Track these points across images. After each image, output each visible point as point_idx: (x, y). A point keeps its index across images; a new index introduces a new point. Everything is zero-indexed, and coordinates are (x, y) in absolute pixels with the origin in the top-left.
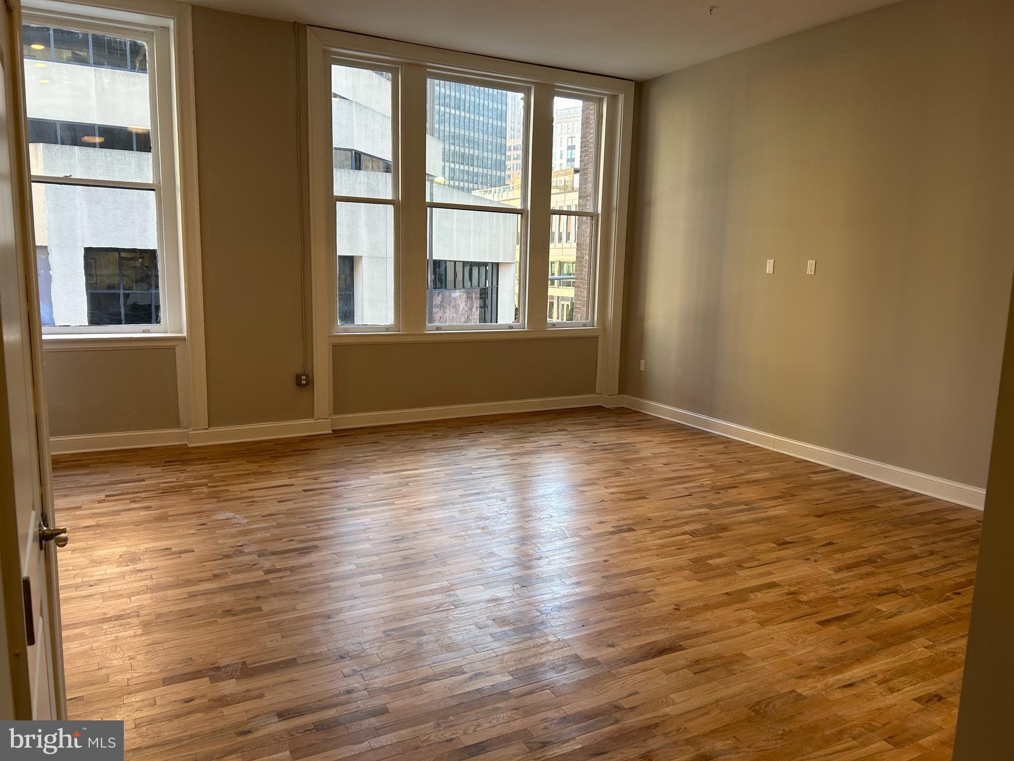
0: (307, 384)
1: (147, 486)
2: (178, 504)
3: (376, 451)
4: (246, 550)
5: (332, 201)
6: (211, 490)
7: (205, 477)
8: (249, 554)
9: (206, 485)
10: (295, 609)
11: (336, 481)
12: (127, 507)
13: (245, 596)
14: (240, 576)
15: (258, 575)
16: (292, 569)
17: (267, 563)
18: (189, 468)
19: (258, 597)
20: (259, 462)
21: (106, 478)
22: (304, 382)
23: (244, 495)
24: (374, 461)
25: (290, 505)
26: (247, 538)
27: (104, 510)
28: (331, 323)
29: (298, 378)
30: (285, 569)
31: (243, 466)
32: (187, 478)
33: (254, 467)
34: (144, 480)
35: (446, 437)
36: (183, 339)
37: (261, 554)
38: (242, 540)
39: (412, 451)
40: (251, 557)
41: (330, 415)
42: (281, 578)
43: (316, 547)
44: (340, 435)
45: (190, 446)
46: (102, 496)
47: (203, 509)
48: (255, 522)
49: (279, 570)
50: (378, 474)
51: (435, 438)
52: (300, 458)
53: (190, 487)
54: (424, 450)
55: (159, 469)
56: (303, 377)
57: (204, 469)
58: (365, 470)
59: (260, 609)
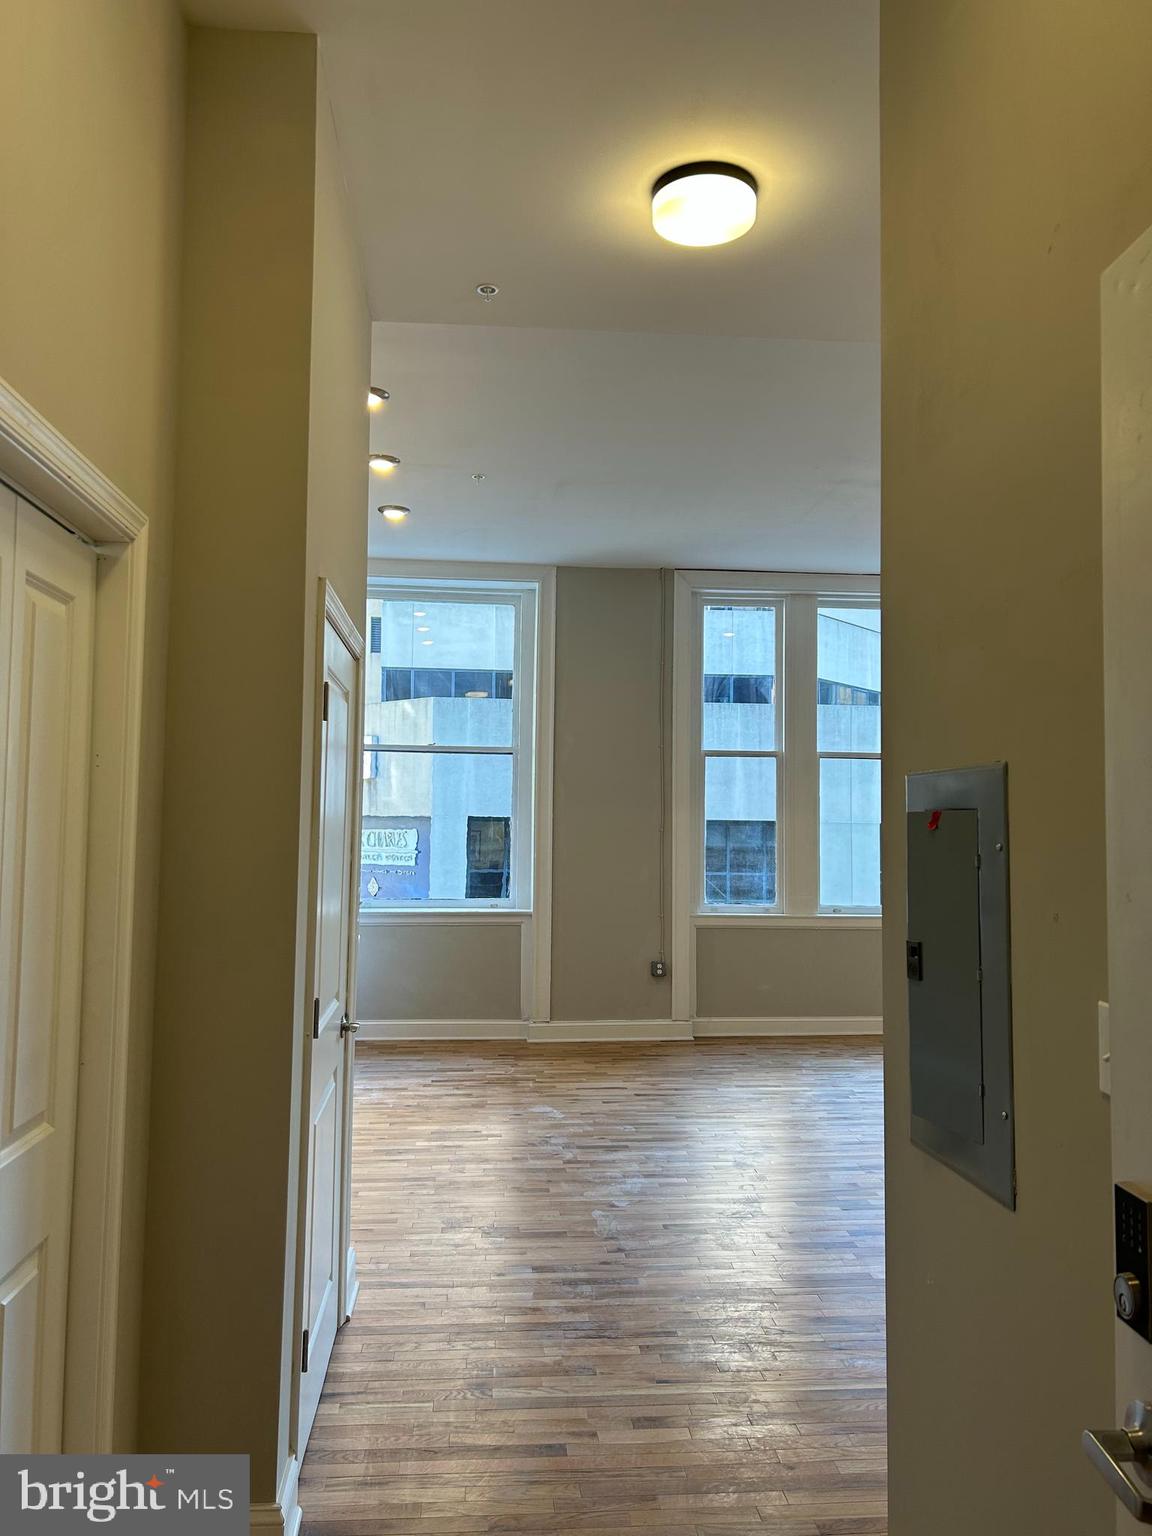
0: (664, 974)
1: (474, 1075)
2: (498, 1094)
3: (739, 1063)
4: (553, 1141)
6: (536, 1084)
7: (535, 1073)
8: (556, 1145)
9: (533, 1080)
10: (582, 1195)
11: (676, 1090)
12: (452, 1092)
13: (537, 1178)
14: (539, 1162)
15: (558, 1164)
16: (593, 1163)
17: (569, 1156)
18: (521, 1063)
19: (549, 1181)
20: (597, 1063)
21: (438, 1065)
22: (660, 972)
23: (570, 1093)
24: (730, 1073)
25: (615, 1107)
26: (558, 1131)
27: (427, 1094)
29: (653, 966)
30: (587, 1162)
31: (580, 1066)
32: (516, 1072)
33: (591, 1067)
34: (472, 1070)
35: (837, 1055)
36: (529, 915)
37: (567, 1146)
38: (553, 1132)
39: (786, 1066)
40: (555, 1148)
41: (692, 1017)
42: (578, 1168)
43: (627, 1147)
44: (704, 1044)
45: (529, 1041)
46: (428, 1081)
47: (522, 1101)
48: (572, 1118)
49: (579, 1162)
50: (729, 1086)
51: (823, 1055)
52: (643, 1063)
53: (515, 1081)
54: (800, 1068)
55: (491, 1062)
56: (659, 966)
57: (537, 1065)
58: (715, 1081)
59: (548, 1190)
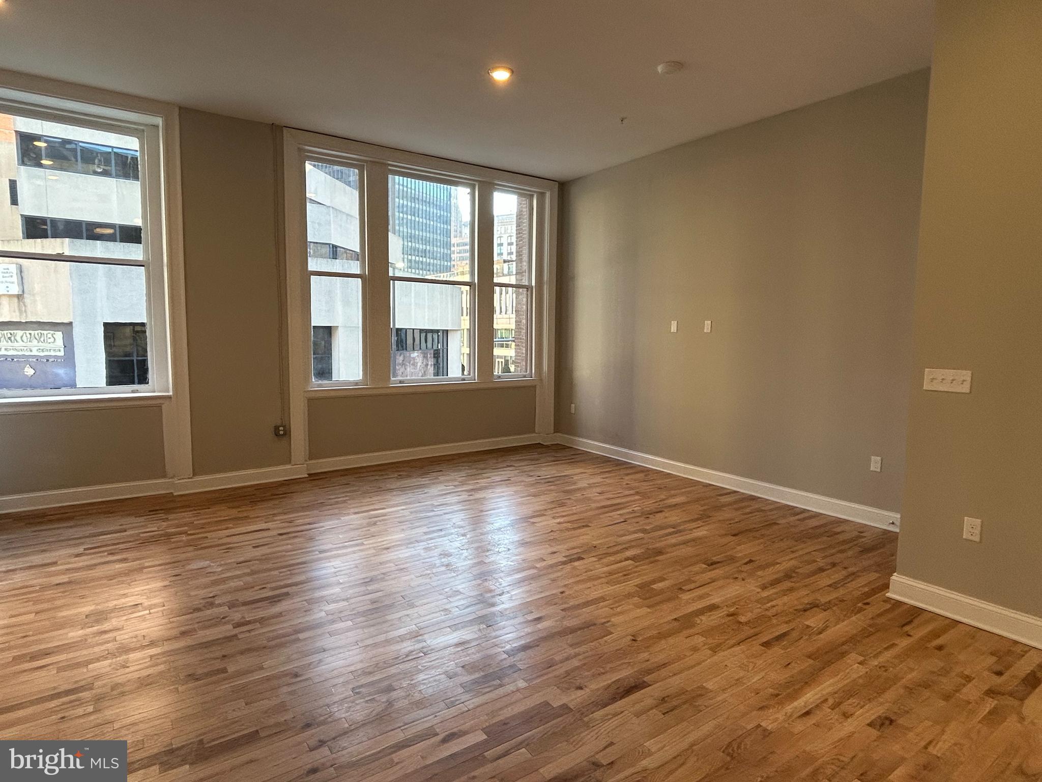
0: (285, 434)
1: (131, 536)
2: (157, 556)
3: (347, 492)
4: (218, 601)
5: (306, 276)
6: (191, 537)
7: (185, 525)
8: (220, 605)
9: (185, 533)
10: (262, 668)
11: (309, 524)
12: (103, 560)
13: (212, 656)
14: (208, 632)
15: (226, 630)
16: (262, 621)
17: (236, 616)
18: (171, 516)
19: (224, 656)
20: (238, 507)
21: (90, 530)
22: (281, 433)
23: (221, 542)
24: (344, 502)
25: (265, 550)
26: (218, 588)
27: (81, 564)
28: (307, 380)
29: (276, 428)
30: (255, 621)
31: (225, 512)
32: (168, 527)
33: (234, 513)
34: (125, 531)
35: (409, 476)
36: (169, 397)
37: (232, 605)
38: (215, 590)
39: (380, 491)
40: (222, 609)
41: (306, 461)
42: (249, 631)
43: (287, 594)
44: (316, 478)
45: (175, 494)
46: (80, 549)
47: (179, 559)
48: (228, 570)
49: (249, 623)
50: (348, 514)
51: (400, 477)
52: (277, 502)
53: (168, 536)
54: (391, 490)
55: (142, 519)
56: (281, 428)
57: (186, 516)
58: (336, 511)
59: (224, 670)
